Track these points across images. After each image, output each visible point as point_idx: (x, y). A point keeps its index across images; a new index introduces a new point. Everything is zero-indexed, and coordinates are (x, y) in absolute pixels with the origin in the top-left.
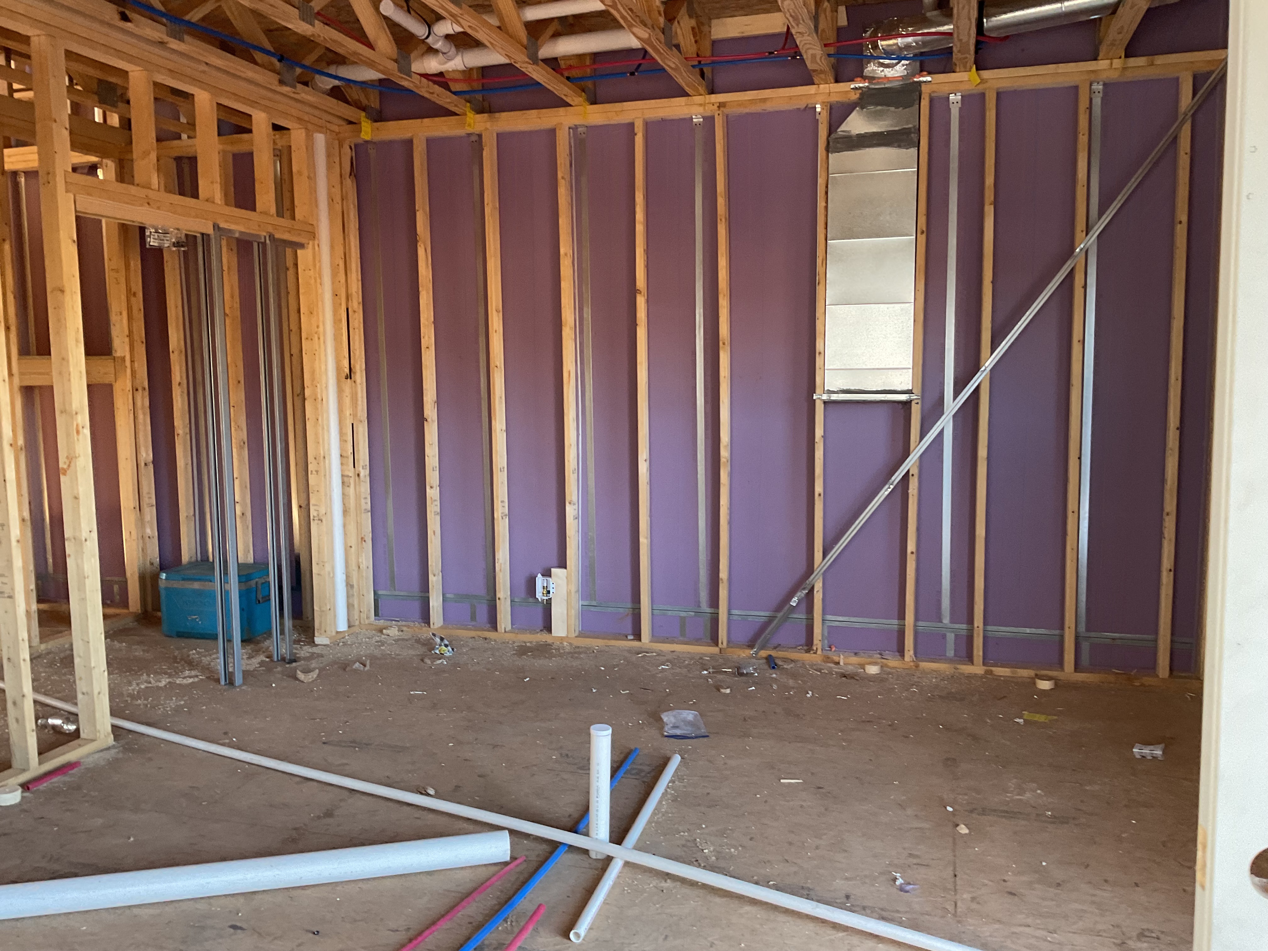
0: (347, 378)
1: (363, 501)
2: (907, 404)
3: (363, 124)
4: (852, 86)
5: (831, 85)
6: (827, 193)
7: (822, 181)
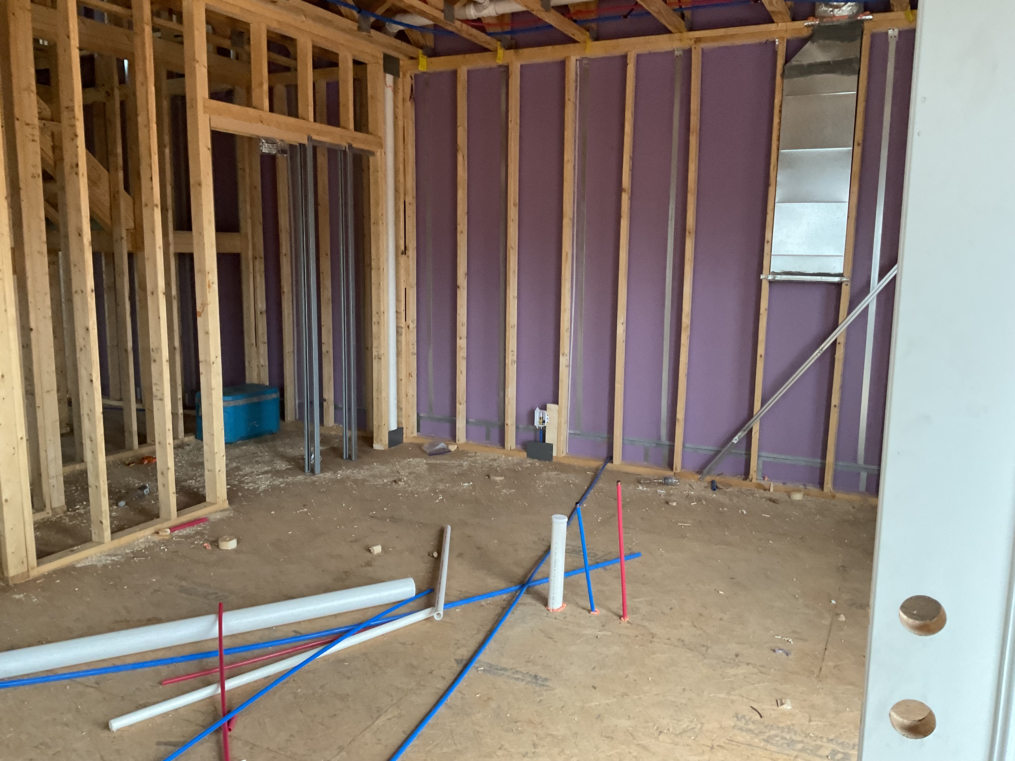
0: (402, 254)
1: (411, 346)
2: (839, 285)
3: (421, 59)
4: (806, 24)
5: (788, 23)
6: (780, 111)
7: (777, 101)
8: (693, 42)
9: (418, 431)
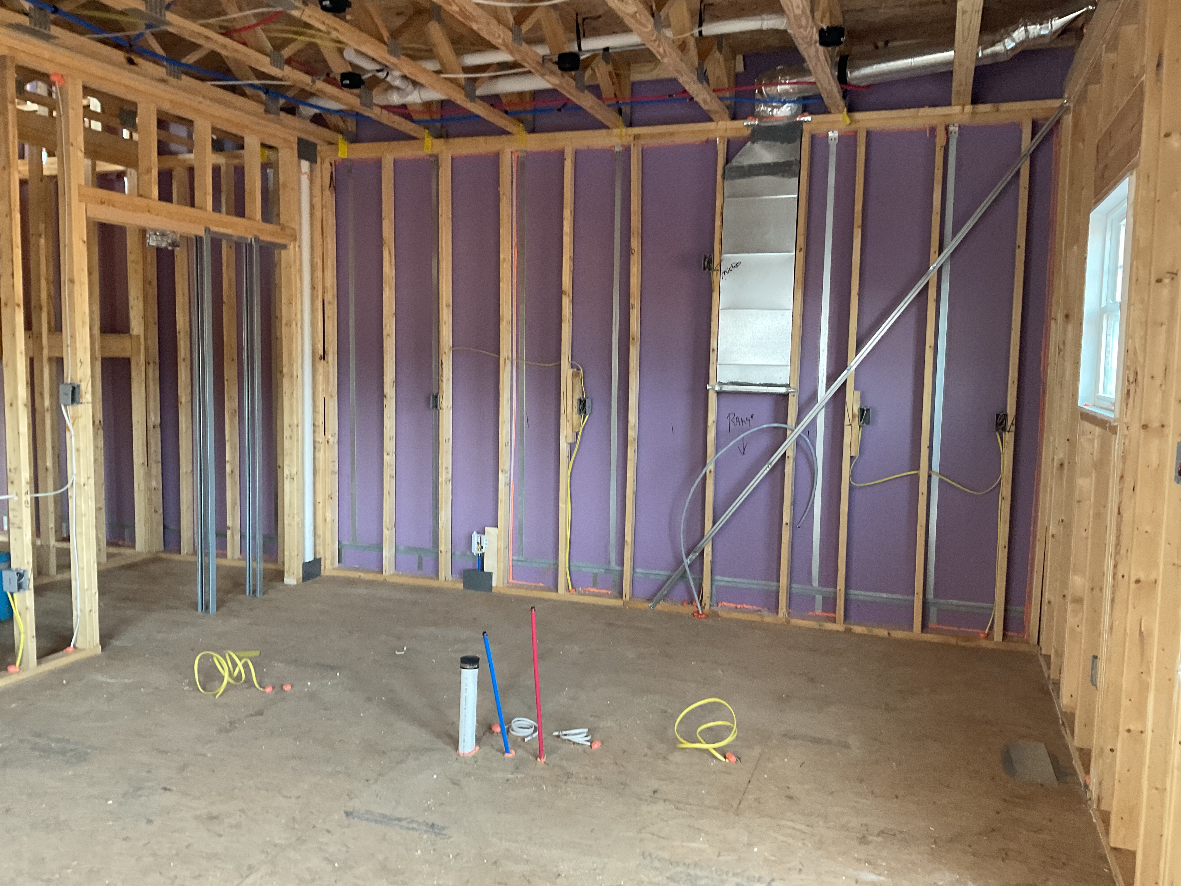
0: (321, 359)
1: (331, 464)
2: (785, 396)
3: (340, 144)
4: (745, 124)
5: (728, 122)
6: (722, 214)
7: (718, 203)
8: (632, 138)
9: (339, 562)
